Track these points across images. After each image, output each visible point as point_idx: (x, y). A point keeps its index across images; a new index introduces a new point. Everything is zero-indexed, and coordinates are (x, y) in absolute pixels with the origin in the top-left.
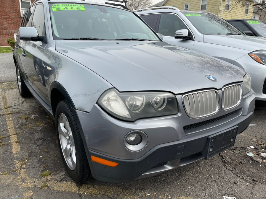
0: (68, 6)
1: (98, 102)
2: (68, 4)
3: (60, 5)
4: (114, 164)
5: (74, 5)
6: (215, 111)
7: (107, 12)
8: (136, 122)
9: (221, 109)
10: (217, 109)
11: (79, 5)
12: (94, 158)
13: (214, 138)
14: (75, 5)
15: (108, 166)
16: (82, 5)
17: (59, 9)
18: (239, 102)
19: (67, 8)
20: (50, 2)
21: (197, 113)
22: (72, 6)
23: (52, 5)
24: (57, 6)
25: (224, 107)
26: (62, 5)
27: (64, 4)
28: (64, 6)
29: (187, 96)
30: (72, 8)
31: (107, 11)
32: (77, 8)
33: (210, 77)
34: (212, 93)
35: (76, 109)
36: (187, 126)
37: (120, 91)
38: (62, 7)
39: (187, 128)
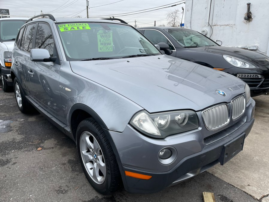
0: (74, 26)
1: (130, 123)
2: (73, 24)
3: (67, 25)
4: (147, 177)
5: (79, 24)
6: (227, 122)
7: (110, 29)
8: (166, 139)
9: (231, 120)
10: (229, 120)
11: (84, 24)
12: (128, 173)
13: (228, 146)
14: (81, 25)
15: (142, 179)
16: (87, 24)
17: (67, 29)
18: (243, 111)
19: (73, 28)
20: (55, 22)
21: (214, 125)
22: (78, 25)
23: (59, 25)
24: (64, 27)
25: (234, 117)
26: (68, 25)
27: (70, 24)
28: (70, 26)
29: (205, 112)
30: (78, 28)
31: (110, 27)
32: (83, 28)
33: (220, 92)
34: (224, 107)
35: (108, 130)
36: (206, 138)
37: (150, 112)
38: (69, 27)
39: (207, 139)
